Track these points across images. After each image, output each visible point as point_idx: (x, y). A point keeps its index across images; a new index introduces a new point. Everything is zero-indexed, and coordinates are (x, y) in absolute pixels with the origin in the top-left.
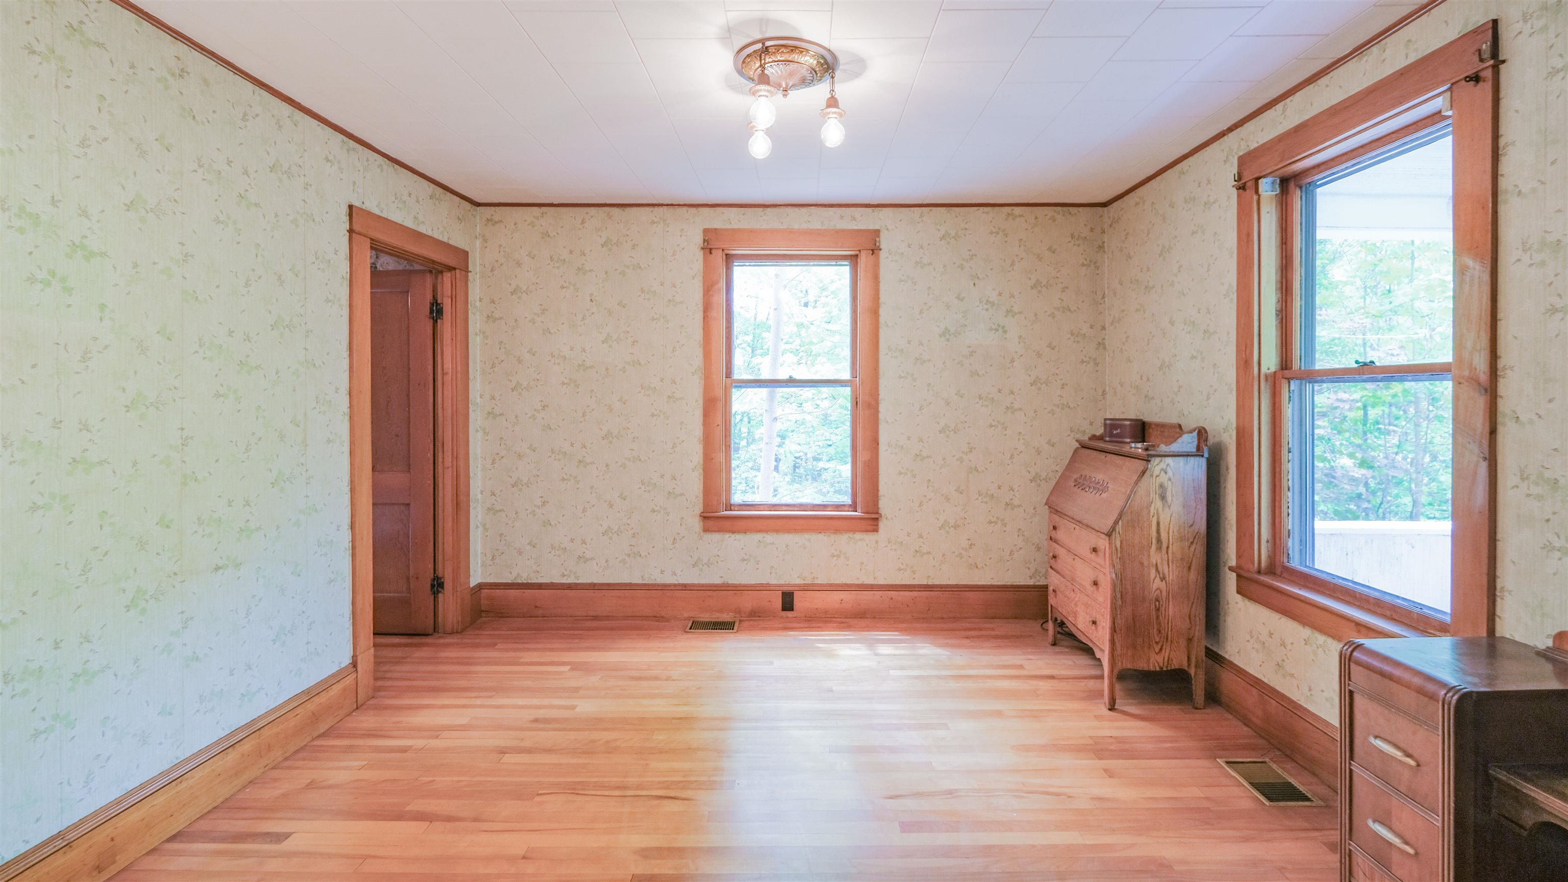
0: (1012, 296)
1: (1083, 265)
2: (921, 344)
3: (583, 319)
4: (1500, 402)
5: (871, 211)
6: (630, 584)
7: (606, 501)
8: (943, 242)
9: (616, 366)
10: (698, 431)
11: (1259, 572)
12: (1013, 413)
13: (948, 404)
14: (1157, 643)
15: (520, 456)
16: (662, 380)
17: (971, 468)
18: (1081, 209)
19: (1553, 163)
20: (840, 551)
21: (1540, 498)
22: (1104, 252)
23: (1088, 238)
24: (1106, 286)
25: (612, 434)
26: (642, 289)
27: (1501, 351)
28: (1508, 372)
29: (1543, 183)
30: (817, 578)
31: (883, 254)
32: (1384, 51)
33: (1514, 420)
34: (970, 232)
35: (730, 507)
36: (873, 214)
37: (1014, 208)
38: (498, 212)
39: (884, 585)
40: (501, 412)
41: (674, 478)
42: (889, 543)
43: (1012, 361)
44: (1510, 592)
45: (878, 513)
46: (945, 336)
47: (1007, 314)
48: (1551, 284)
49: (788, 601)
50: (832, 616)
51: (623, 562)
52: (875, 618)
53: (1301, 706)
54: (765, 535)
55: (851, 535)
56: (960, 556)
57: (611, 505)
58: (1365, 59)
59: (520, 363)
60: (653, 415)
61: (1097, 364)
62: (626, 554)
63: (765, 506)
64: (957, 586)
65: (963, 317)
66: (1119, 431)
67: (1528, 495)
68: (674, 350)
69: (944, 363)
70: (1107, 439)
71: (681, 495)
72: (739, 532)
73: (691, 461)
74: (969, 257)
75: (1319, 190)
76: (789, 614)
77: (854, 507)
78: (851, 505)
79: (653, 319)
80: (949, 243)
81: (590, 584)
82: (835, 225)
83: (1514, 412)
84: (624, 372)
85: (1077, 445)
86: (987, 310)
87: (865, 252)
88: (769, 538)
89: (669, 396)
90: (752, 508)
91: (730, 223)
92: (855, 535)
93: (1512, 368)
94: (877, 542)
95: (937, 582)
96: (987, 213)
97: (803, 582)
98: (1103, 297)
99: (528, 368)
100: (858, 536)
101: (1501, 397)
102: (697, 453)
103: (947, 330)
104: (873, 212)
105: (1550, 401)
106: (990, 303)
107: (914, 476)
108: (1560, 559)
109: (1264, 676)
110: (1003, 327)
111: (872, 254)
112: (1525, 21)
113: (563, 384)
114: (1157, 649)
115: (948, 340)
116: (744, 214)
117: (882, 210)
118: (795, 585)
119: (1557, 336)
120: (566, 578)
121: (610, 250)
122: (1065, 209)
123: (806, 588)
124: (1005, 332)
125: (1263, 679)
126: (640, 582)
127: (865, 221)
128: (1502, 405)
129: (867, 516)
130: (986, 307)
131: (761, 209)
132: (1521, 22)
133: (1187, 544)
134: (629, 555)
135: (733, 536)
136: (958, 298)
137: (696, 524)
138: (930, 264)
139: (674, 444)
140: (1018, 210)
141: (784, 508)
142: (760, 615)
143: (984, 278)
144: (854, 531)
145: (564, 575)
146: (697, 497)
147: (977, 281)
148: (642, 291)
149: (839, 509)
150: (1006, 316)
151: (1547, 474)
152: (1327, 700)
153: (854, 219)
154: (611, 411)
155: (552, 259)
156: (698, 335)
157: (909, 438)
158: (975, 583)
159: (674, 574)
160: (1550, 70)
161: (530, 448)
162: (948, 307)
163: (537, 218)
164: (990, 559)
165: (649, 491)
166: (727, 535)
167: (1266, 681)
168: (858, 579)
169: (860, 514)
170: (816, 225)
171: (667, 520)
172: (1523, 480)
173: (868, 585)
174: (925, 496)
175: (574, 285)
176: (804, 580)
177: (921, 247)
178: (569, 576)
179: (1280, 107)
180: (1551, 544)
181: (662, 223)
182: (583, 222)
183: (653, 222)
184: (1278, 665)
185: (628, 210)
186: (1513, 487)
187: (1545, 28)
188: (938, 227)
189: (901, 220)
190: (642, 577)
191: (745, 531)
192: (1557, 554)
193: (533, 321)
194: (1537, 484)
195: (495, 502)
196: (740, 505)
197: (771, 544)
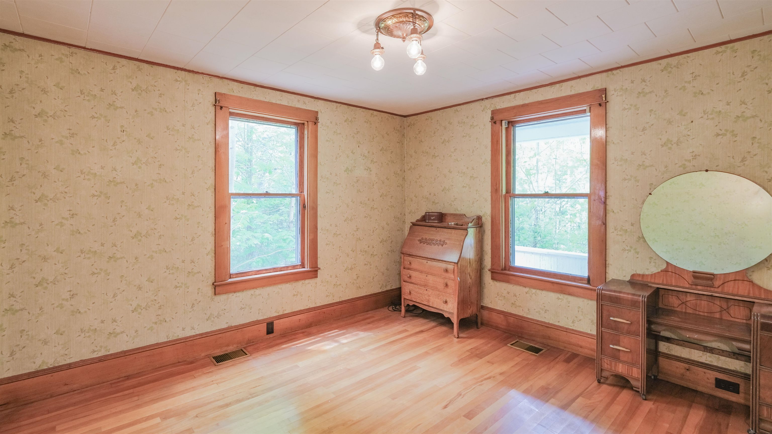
0: (373, 154)
1: (398, 142)
2: (336, 175)
3: (114, 145)
4: (607, 207)
5: (313, 100)
6: (157, 344)
7: (135, 286)
8: (346, 123)
9: (145, 183)
10: (211, 228)
11: (502, 270)
12: (374, 210)
13: (348, 206)
14: (469, 305)
15: (45, 259)
16: (183, 193)
17: (358, 239)
18: (397, 117)
19: (625, 136)
20: (298, 292)
21: (621, 235)
22: (405, 137)
23: (399, 130)
24: (405, 153)
25: (141, 234)
26: (167, 127)
27: (608, 191)
28: (610, 197)
29: (621, 141)
30: (285, 310)
31: (319, 125)
32: (562, 87)
33: (612, 212)
34: (357, 120)
35: (231, 276)
36: (314, 102)
37: (374, 111)
38: (19, 42)
39: (320, 306)
40: (22, 221)
41: (193, 262)
42: (322, 283)
43: (373, 185)
44: (611, 265)
45: (317, 267)
46: (347, 171)
47: (372, 162)
48: (624, 172)
49: (270, 330)
50: (295, 330)
51: (151, 329)
52: (316, 325)
53: (524, 317)
54: (255, 290)
55: (303, 281)
56: (353, 283)
57: (140, 288)
58: (553, 87)
59: (45, 177)
60: (176, 218)
61: (402, 187)
62: (153, 323)
63: (253, 272)
64: (352, 299)
65: (354, 162)
66: (434, 218)
67: (617, 235)
68: (193, 172)
69: (346, 185)
70: (427, 221)
71: (199, 272)
72: (239, 291)
73: (206, 249)
74: (356, 132)
75: (516, 128)
76: (271, 336)
77: (303, 266)
78: (301, 265)
79: (177, 150)
80: (348, 124)
81: (121, 352)
82: (295, 105)
83: (612, 209)
84: (152, 187)
85: (411, 224)
86: (364, 159)
87: (311, 123)
88: (258, 291)
89: (189, 205)
90: (245, 275)
91: (233, 92)
92: (305, 281)
93: (611, 196)
94: (316, 283)
95: (343, 299)
96: (364, 112)
97: (278, 314)
98: (404, 158)
99: (55, 182)
100: (307, 281)
101: (608, 205)
102: (210, 243)
103: (347, 168)
104: (315, 101)
105: (624, 206)
106: (365, 156)
107: (333, 245)
108: (628, 253)
109: (505, 309)
110: (370, 169)
111: (315, 124)
112: (615, 91)
113: (94, 196)
114: (469, 307)
115: (348, 174)
116: (242, 88)
117: (318, 101)
118: (273, 317)
119: (626, 187)
120: (96, 353)
121: (140, 94)
122: (392, 115)
123: (279, 317)
124: (371, 171)
125: (504, 310)
126: (166, 340)
127: (311, 105)
128: (608, 207)
129: (313, 269)
130: (363, 158)
131: (253, 87)
132: (614, 91)
133: (477, 262)
134: (156, 323)
135: (235, 295)
136: (352, 152)
137: (210, 291)
138: (340, 134)
139: (193, 238)
140: (375, 113)
141: (264, 272)
142: (253, 341)
143: (362, 144)
144: (305, 279)
145: (94, 351)
146: (210, 273)
147: (360, 145)
148: (168, 128)
149: (295, 268)
150: (371, 163)
151: (623, 228)
152: (537, 312)
153: (305, 103)
154: (140, 216)
155: (82, 92)
156: (211, 163)
157: (331, 225)
158: (359, 296)
159: (193, 328)
160: (623, 108)
161: (57, 250)
162: (348, 157)
163: (66, 56)
164: (365, 282)
165: (173, 273)
166: (231, 295)
167: (506, 311)
168: (307, 306)
169: (308, 269)
170: (285, 103)
171: (188, 292)
172: (615, 230)
173: (312, 308)
174: (338, 255)
175: (105, 117)
176: (278, 313)
177: (336, 124)
178: (100, 351)
179: (513, 95)
180: (625, 249)
181: (184, 82)
182: (114, 68)
183: (177, 80)
184: (513, 303)
185: (155, 67)
186: (612, 232)
187: (621, 95)
188: (344, 115)
189: (327, 108)
190: (167, 336)
191: (242, 290)
192: (627, 252)
193: (61, 143)
194: (620, 231)
195: (14, 303)
196: (237, 274)
197: (259, 295)
